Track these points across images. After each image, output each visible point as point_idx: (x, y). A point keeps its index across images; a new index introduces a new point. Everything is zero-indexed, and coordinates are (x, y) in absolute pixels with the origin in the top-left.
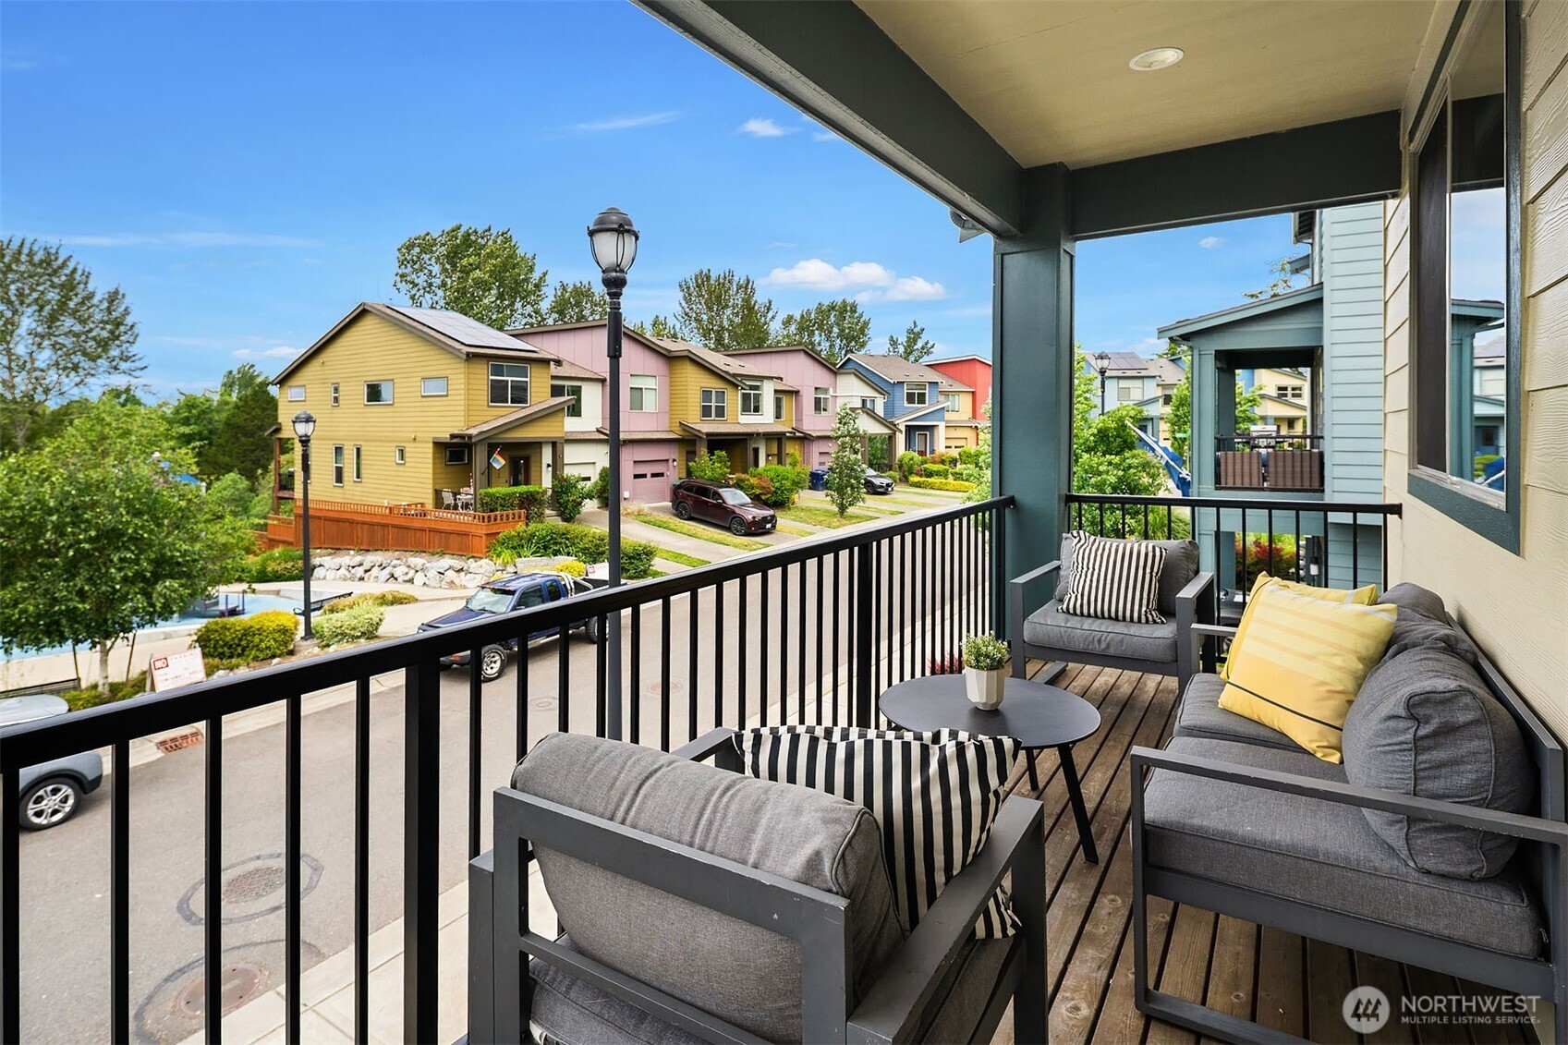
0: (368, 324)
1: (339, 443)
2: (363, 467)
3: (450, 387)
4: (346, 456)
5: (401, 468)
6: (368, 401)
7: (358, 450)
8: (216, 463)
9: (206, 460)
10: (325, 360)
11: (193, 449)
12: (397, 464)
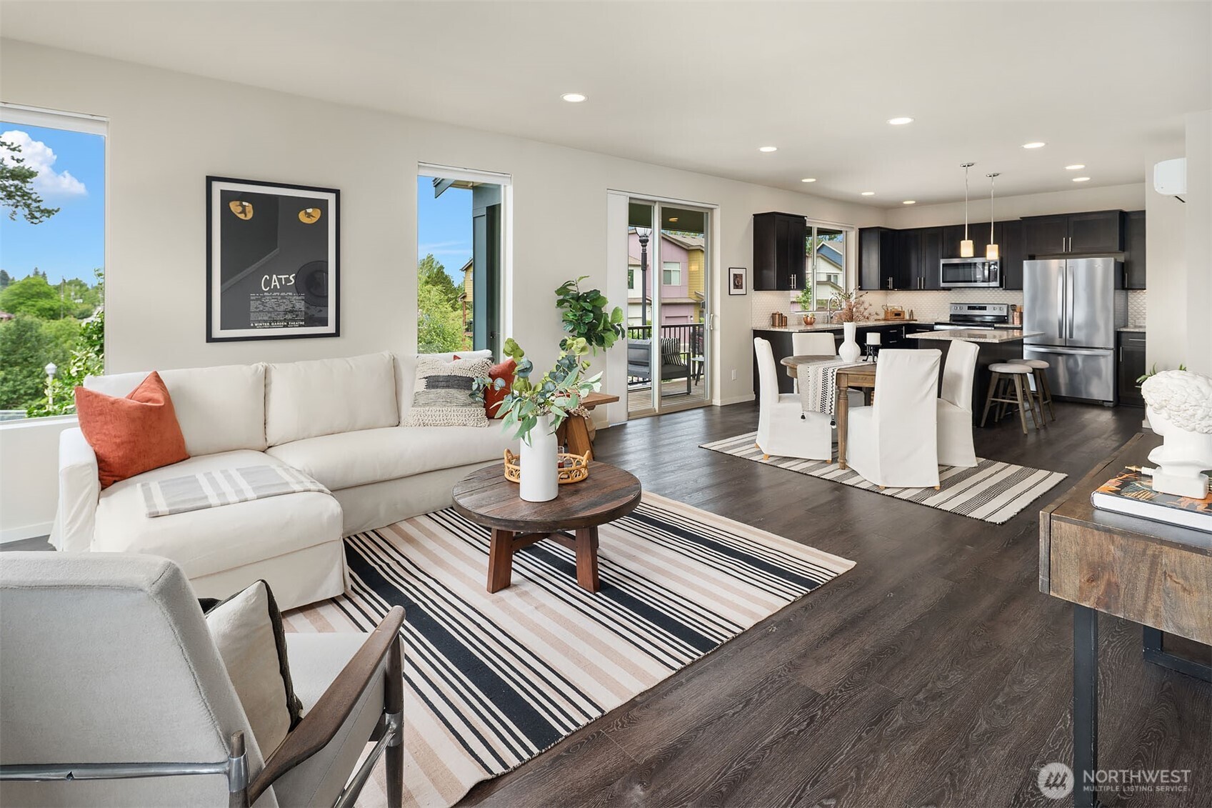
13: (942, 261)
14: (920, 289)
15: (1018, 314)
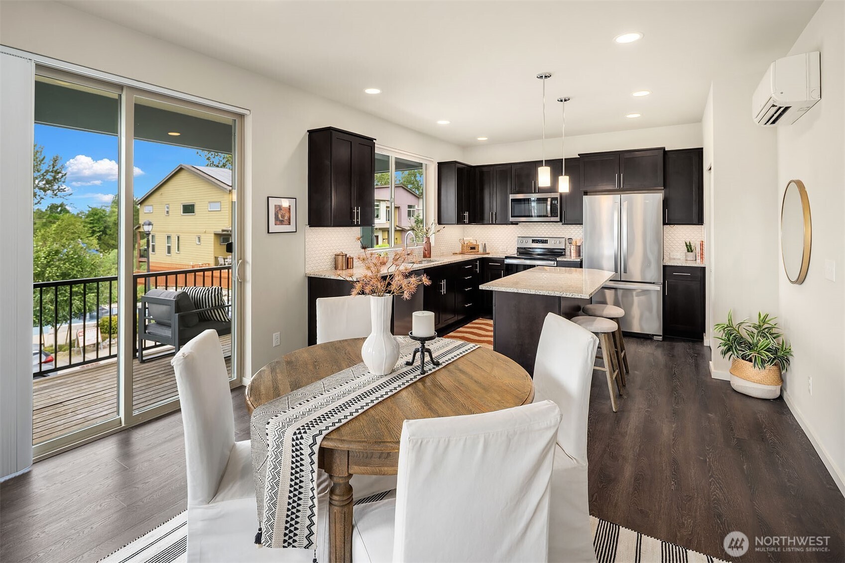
0: (183, 176)
1: (169, 234)
2: (180, 246)
3: (222, 207)
4: (172, 240)
5: (198, 246)
6: (183, 213)
7: (178, 237)
8: (108, 244)
9: (103, 243)
10: (163, 192)
11: (96, 237)
12: (197, 244)
13: (511, 197)
14: (492, 224)
15: (574, 247)
